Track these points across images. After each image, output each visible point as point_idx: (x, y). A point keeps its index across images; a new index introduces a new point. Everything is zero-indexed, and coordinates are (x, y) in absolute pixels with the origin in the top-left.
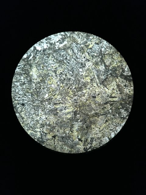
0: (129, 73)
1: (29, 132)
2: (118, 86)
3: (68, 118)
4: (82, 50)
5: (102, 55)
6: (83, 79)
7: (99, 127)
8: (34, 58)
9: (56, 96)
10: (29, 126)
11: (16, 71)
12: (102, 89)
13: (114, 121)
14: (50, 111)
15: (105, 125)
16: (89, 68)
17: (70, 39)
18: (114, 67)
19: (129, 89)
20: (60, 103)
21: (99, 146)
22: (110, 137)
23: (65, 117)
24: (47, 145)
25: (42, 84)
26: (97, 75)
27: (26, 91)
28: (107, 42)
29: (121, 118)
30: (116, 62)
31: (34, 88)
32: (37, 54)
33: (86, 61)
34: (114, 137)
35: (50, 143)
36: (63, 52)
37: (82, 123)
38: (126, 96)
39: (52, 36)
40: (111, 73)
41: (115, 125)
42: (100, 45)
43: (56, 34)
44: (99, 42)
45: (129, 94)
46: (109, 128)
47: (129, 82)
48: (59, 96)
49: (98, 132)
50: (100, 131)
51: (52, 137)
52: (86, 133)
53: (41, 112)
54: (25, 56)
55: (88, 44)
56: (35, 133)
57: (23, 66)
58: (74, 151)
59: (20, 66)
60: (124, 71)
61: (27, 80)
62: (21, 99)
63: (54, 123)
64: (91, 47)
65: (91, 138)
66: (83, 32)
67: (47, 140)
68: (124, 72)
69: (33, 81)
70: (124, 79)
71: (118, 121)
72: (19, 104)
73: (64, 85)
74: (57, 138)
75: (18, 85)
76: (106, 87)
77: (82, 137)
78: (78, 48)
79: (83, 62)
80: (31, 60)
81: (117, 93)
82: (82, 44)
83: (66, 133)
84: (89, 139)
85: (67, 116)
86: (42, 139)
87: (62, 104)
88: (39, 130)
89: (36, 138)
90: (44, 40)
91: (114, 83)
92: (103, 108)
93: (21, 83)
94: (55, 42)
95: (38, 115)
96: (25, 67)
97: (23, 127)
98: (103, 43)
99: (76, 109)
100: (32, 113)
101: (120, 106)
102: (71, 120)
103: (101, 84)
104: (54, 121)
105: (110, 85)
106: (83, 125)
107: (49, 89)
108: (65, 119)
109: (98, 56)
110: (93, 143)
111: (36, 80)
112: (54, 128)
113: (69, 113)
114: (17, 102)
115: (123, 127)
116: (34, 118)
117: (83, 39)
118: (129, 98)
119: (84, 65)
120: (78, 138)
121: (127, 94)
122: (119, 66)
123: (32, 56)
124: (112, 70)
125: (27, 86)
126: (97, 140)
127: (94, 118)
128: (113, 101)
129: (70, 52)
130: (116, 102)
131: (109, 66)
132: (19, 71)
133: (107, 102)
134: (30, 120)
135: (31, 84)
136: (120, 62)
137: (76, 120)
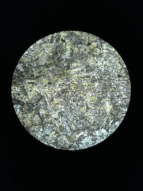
0: (15, 107)
2: (26, 94)
3: (75, 63)
4: (62, 129)
5: (42, 124)
6: (61, 101)
7: (45, 54)
8: (108, 121)
9: (87, 85)
11: (126, 109)
12: (42, 91)
13: (30, 60)
14: (93, 70)
15: (39, 56)
16: (55, 112)
17: (73, 140)
18: (30, 112)
19: (15, 91)
20: (84, 77)
23: (78, 64)
25: (101, 96)
26: (47, 105)
27: (116, 90)
28: (38, 137)
29: (23, 63)
30: (28, 117)
31: (109, 92)
32: (106, 126)
33: (58, 119)
36: (80, 127)
37: (62, 58)
38: (18, 85)
39: (91, 144)
40: (34, 107)
41: (29, 55)
42: (44, 134)
44: (45, 137)
45: (15, 86)
46: (35, 53)
47: (15, 98)
48: (84, 84)
50: (44, 49)
52: (57, 47)
53: (102, 69)
54: (118, 124)
55: (56, 135)
56: (108, 48)
57: (119, 113)
59: (121, 113)
60: (21, 109)
61: (115, 100)
62: (121, 81)
63: (90, 58)
64: (53, 132)
65: (53, 43)
67: (96, 41)
68: (21, 107)
69: (110, 99)
70: (20, 101)
71: (26, 60)
72: (124, 77)
73: (79, 96)
74: (87, 43)
75: (124, 95)
76: (38, 93)
77: (62, 43)
78: (66, 131)
79: (61, 118)
80: (112, 119)
81: (28, 87)
82: (62, 135)
83: (77, 48)
84: (55, 41)
85: (76, 64)
86: (101, 42)
87: (81, 77)
88: (104, 51)
89: (107, 43)
90: (99, 138)
91: (30, 97)
92: (41, 72)
93: (121, 97)
94: (88, 136)
95: (105, 66)
96: (117, 112)
98: (41, 135)
99: (68, 71)
100: (111, 68)
101: (24, 74)
102: (72, 61)
103: (44, 96)
104: (90, 60)
105: (34, 95)
106: (61, 56)
107: (94, 91)
108: (79, 62)
109: (46, 123)
110: (50, 38)
111: (106, 100)
112: (89, 52)
113: (75, 68)
114: (126, 79)
116: (109, 63)
117: (61, 140)
118: (16, 82)
119: (60, 114)
120: (65, 42)
121: (17, 86)
122: (25, 114)
123: (110, 123)
124: (33, 109)
125: (115, 94)
126: (47, 40)
127: (50, 63)
128: (31, 79)
129: (73, 127)
130: (28, 79)
131: (35, 114)
132: (122, 109)
133: (37, 78)
134: (113, 61)
135: (112, 96)
136: (24, 118)
137: (67, 61)
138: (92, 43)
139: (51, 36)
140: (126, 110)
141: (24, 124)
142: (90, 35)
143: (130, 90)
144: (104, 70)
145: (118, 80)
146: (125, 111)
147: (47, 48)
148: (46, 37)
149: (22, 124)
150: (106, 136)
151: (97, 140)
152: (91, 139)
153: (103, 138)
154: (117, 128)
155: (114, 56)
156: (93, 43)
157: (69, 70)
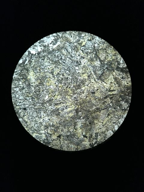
0: (125, 65)
1: (34, 135)
2: (116, 79)
3: (71, 116)
4: (76, 49)
5: (96, 51)
6: (80, 76)
7: (102, 121)
8: (30, 63)
9: (56, 96)
10: (33, 130)
11: (13, 77)
12: (100, 84)
13: (116, 114)
14: (52, 112)
15: (107, 118)
16: (85, 65)
17: (63, 39)
18: (109, 61)
19: (127, 81)
20: (60, 103)
21: (104, 140)
22: (114, 130)
23: (68, 116)
24: (53, 145)
25: (40, 87)
26: (93, 71)
27: (26, 95)
29: (123, 110)
30: (111, 56)
31: (33, 92)
32: (32, 57)
33: (81, 58)
34: (118, 130)
35: (56, 144)
36: (57, 52)
37: (84, 119)
38: (125, 88)
40: (106, 67)
41: (117, 118)
42: (93, 41)
43: (48, 36)
44: (91, 39)
45: (128, 86)
46: (112, 121)
47: (126, 73)
48: (59, 96)
49: (101, 126)
50: (103, 126)
51: (57, 137)
52: (90, 130)
53: (43, 114)
54: (21, 61)
55: (81, 42)
56: (40, 135)
57: (20, 72)
58: (80, 148)
59: (18, 72)
60: (119, 64)
61: (26, 84)
62: (22, 104)
63: (57, 123)
64: (84, 44)
65: (95, 133)
66: (75, 31)
68: (119, 65)
69: (31, 85)
70: (121, 71)
71: (120, 113)
72: (20, 109)
73: (62, 84)
74: (62, 137)
75: (18, 90)
76: (104, 82)
77: (86, 134)
78: (71, 47)
79: (78, 60)
80: (27, 64)
81: (115, 86)
82: (75, 42)
83: (70, 131)
84: (94, 135)
86: (48, 141)
87: (63, 103)
88: (44, 132)
89: (41, 140)
90: (37, 44)
91: (111, 76)
92: (103, 103)
93: (20, 88)
94: (48, 44)
95: (41, 117)
96: (22, 72)
97: (28, 131)
98: (96, 39)
99: (77, 107)
100: (35, 116)
101: (120, 99)
102: (74, 118)
103: (98, 79)
104: (57, 121)
105: (108, 79)
106: (86, 121)
107: (48, 91)
108: (67, 118)
109: (92, 52)
110: (98, 137)
111: (34, 83)
112: (58, 128)
113: (71, 111)
114: (18, 107)
115: (125, 118)
116: (37, 121)
117: (75, 37)
118: (127, 90)
119: (80, 63)
120: (83, 135)
121: (125, 86)
122: (114, 59)
123: (28, 60)
124: (107, 65)
125: (27, 90)
126: (102, 135)
127: (96, 113)
128: (112, 94)
129: (64, 52)
130: (116, 95)
131: (104, 61)
132: (17, 77)
133: (107, 96)
134: (33, 123)
135: (30, 88)
136: (114, 55)
137: (79, 117)
139: (98, 139)
140: (15, 76)
142: (59, 145)
143: (12, 97)
145: (26, 105)
147: (100, 128)
155: (33, 128)
156: (55, 138)
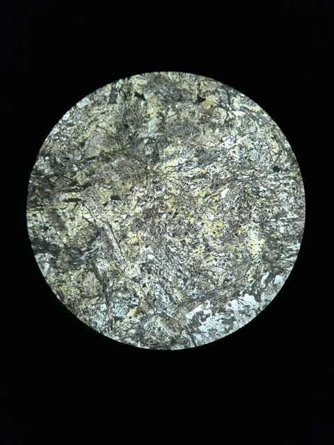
0: (39, 259)
2: (62, 227)
3: (171, 145)
4: (151, 301)
5: (105, 294)
6: (144, 237)
7: (99, 130)
8: (258, 275)
9: (203, 195)
10: (260, 120)
11: (299, 245)
12: (99, 217)
13: (65, 146)
14: (214, 159)
15: (86, 136)
16: (132, 264)
17: (180, 325)
18: (75, 268)
19: (37, 221)
20: (194, 178)
23: (178, 147)
25: (237, 218)
26: (113, 247)
27: (272, 201)
28: (96, 324)
29: (49, 155)
30: (70, 280)
31: (255, 208)
32: (253, 286)
33: (140, 279)
36: (193, 294)
37: (139, 137)
38: (42, 206)
39: (222, 331)
40: (82, 255)
41: (62, 136)
42: (111, 318)
44: (114, 322)
45: (35, 210)
46: (75, 130)
47: (37, 239)
48: (196, 194)
49: (100, 118)
50: (96, 120)
51: (204, 100)
52: (127, 112)
53: (234, 155)
54: (280, 280)
55: (139, 317)
56: (245, 105)
57: (283, 256)
59: (288, 255)
60: (53, 262)
61: (271, 226)
62: (281, 181)
63: (204, 131)
64: (131, 310)
65: (115, 103)
67: (216, 91)
68: (52, 259)
69: (258, 225)
70: (49, 244)
71: (56, 148)
72: (286, 170)
73: (186, 221)
74: (194, 98)
75: (290, 212)
76: (90, 223)
77: (137, 103)
78: (161, 306)
79: (147, 275)
80: (265, 271)
81: (64, 211)
82: (152, 316)
83: (173, 110)
84: (119, 99)
85: (173, 149)
86: (227, 92)
87: (187, 177)
88: (237, 113)
90: (239, 317)
91: (72, 233)
92: (94, 173)
93: (285, 218)
94: (213, 315)
95: (241, 148)
96: (278, 254)
98: (104, 320)
99: (156, 167)
100: (254, 151)
101: (53, 181)
102: (165, 142)
103: (103, 228)
104: (204, 137)
105: (81, 227)
106: (136, 132)
107: (221, 208)
108: (179, 142)
109: (113, 291)
110: (109, 93)
111: (250, 228)
112: (202, 119)
113: (171, 157)
114: (291, 174)
116: (249, 140)
117: (151, 328)
118: (36, 201)
119: (144, 268)
120: (144, 100)
121: (40, 210)
122: (63, 273)
123: (263, 280)
124: (80, 261)
125: (269, 212)
126: (101, 99)
127: (112, 150)
128: (72, 192)
129: (178, 295)
130: (63, 191)
131: (87, 271)
132: (289, 244)
133: (85, 189)
134: (259, 135)
135: (262, 218)
136: (62, 282)
137: (152, 143)
138: (207, 98)
139: (110, 88)
140: (297, 246)
141: (63, 298)
142: (201, 79)
143: (304, 199)
144: (239, 157)
145: (273, 177)
146: (295, 249)
147: (104, 115)
148: (98, 91)
149: (58, 297)
150: (256, 312)
151: (235, 322)
152: (221, 321)
153: (250, 316)
154: (278, 290)
155: (260, 123)
156: (210, 97)
157: (158, 164)
